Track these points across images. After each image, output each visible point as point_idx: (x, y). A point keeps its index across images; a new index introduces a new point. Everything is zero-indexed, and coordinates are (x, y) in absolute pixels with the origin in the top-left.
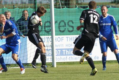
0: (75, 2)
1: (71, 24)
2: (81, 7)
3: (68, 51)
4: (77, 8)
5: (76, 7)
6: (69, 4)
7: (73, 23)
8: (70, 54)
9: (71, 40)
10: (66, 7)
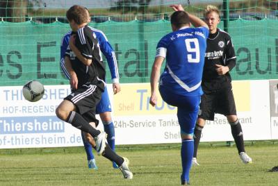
0: (24, 9)
1: (14, 59)
2: (40, 20)
3: (8, 124)
4: (29, 22)
5: (27, 20)
6: (10, 13)
7: (20, 57)
8: (13, 130)
9: (15, 97)
10: (4, 20)
